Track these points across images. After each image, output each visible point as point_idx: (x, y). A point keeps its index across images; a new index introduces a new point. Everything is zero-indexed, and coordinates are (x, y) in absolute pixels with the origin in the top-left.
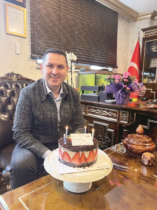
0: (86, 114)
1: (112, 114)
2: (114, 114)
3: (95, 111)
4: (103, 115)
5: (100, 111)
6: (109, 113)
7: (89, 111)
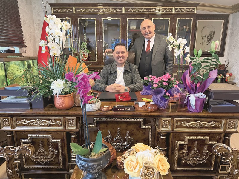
0: (14, 129)
1: (54, 122)
2: (58, 122)
3: (28, 122)
4: (42, 126)
5: (37, 121)
6: (50, 121)
7: (18, 124)
